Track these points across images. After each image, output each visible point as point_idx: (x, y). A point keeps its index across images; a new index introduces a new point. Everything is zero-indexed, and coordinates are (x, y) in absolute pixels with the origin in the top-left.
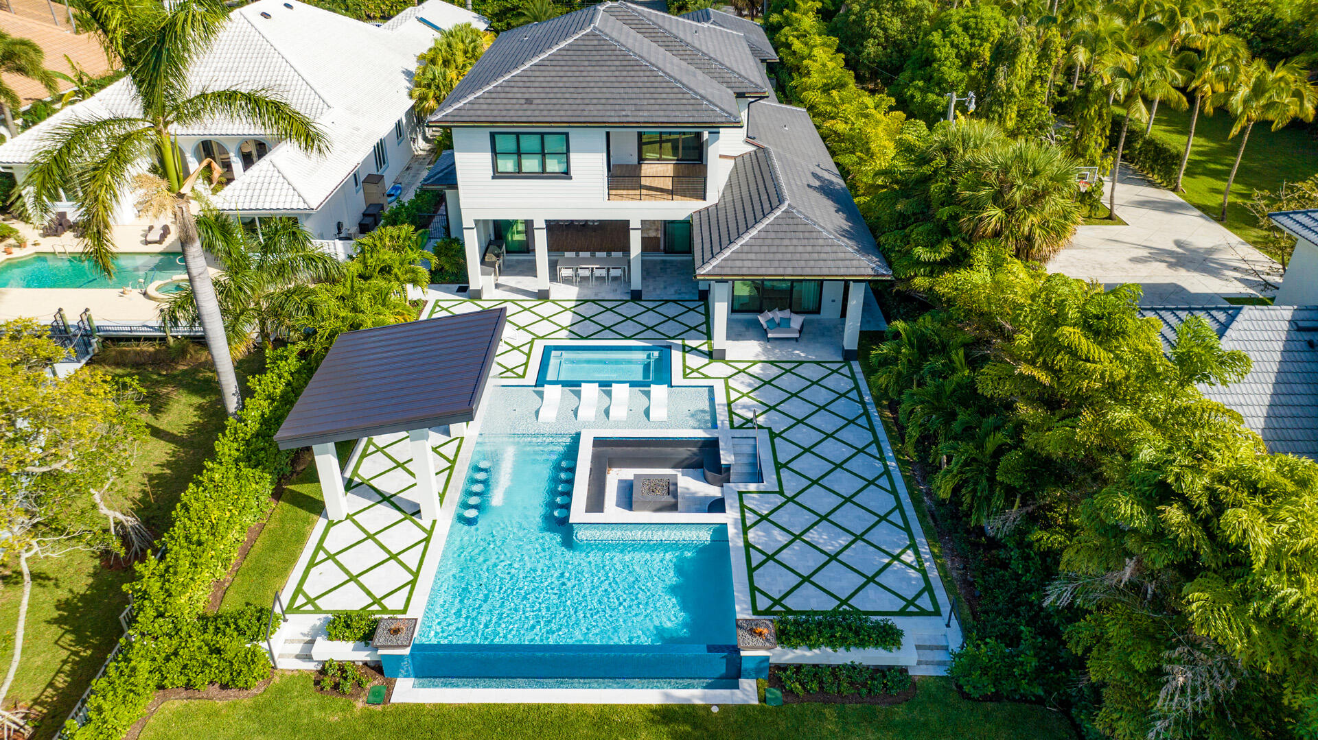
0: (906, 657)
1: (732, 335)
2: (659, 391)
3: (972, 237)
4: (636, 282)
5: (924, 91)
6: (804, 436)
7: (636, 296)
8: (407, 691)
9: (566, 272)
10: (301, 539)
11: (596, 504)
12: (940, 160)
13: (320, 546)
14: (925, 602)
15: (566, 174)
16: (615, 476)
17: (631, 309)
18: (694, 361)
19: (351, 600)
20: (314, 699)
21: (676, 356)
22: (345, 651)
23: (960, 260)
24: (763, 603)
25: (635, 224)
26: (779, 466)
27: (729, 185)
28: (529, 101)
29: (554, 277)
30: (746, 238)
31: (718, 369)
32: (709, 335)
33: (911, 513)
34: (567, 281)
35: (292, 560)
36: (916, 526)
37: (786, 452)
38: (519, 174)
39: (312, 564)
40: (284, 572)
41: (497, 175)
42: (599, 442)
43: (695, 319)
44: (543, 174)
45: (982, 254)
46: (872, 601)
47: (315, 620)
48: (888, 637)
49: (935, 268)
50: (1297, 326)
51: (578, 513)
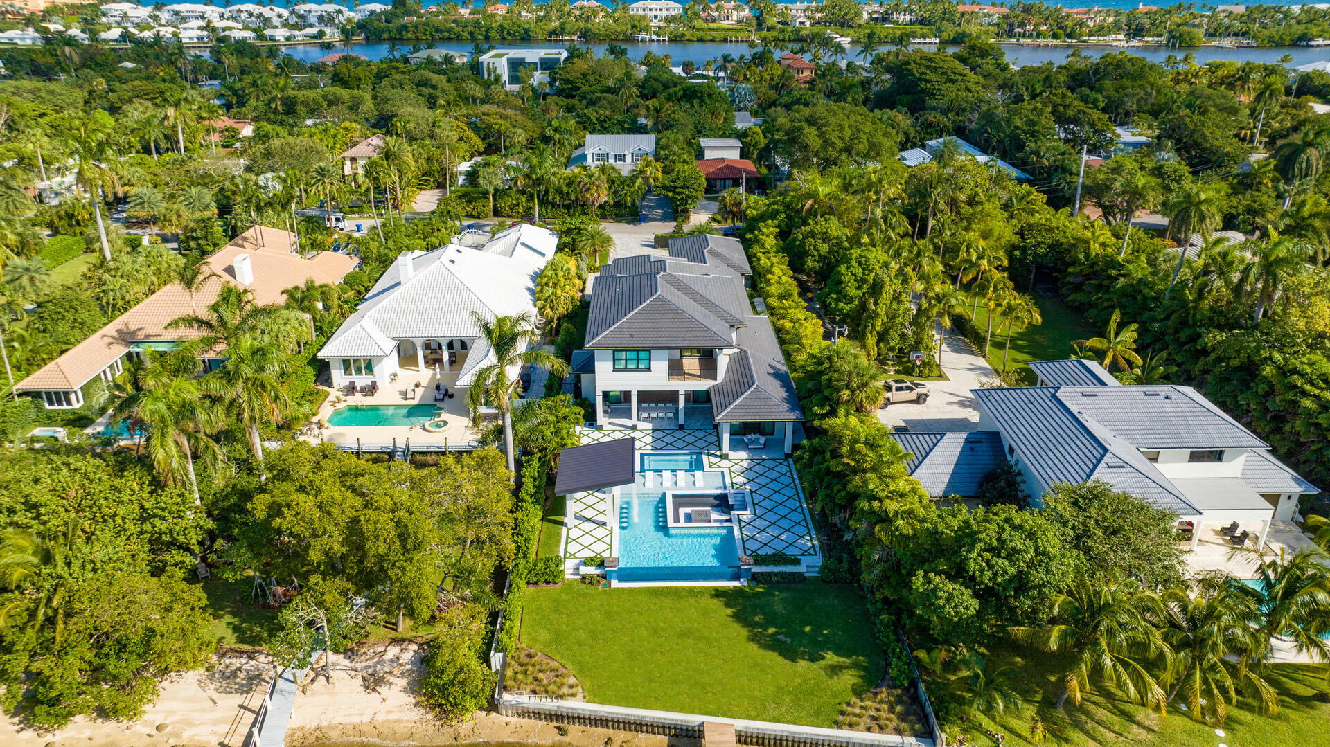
0: (802, 569)
1: (733, 447)
2: (698, 473)
3: (838, 403)
4: (682, 420)
5: (837, 301)
6: (765, 492)
7: (681, 427)
8: (615, 584)
9: (644, 415)
10: (559, 534)
11: (677, 520)
12: (826, 365)
13: (568, 537)
14: (812, 551)
15: (649, 369)
16: (683, 511)
17: (680, 434)
18: (714, 460)
19: (587, 554)
20: (583, 586)
21: (705, 458)
22: (591, 570)
23: (833, 413)
24: (748, 552)
25: (682, 392)
26: (754, 504)
27: (728, 371)
28: (632, 336)
29: (639, 419)
30: (737, 402)
31: (724, 463)
32: (720, 450)
33: (809, 521)
34: (646, 420)
35: (559, 541)
36: (811, 526)
37: (757, 499)
38: (625, 369)
39: (567, 543)
40: (558, 545)
41: (615, 370)
42: (675, 496)
43: (713, 439)
44: (637, 369)
45: (841, 411)
46: (791, 551)
47: (577, 561)
48: (795, 561)
49: (823, 417)
50: (967, 441)
51: (670, 523)
